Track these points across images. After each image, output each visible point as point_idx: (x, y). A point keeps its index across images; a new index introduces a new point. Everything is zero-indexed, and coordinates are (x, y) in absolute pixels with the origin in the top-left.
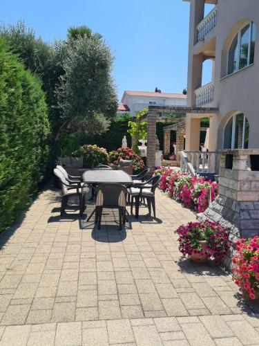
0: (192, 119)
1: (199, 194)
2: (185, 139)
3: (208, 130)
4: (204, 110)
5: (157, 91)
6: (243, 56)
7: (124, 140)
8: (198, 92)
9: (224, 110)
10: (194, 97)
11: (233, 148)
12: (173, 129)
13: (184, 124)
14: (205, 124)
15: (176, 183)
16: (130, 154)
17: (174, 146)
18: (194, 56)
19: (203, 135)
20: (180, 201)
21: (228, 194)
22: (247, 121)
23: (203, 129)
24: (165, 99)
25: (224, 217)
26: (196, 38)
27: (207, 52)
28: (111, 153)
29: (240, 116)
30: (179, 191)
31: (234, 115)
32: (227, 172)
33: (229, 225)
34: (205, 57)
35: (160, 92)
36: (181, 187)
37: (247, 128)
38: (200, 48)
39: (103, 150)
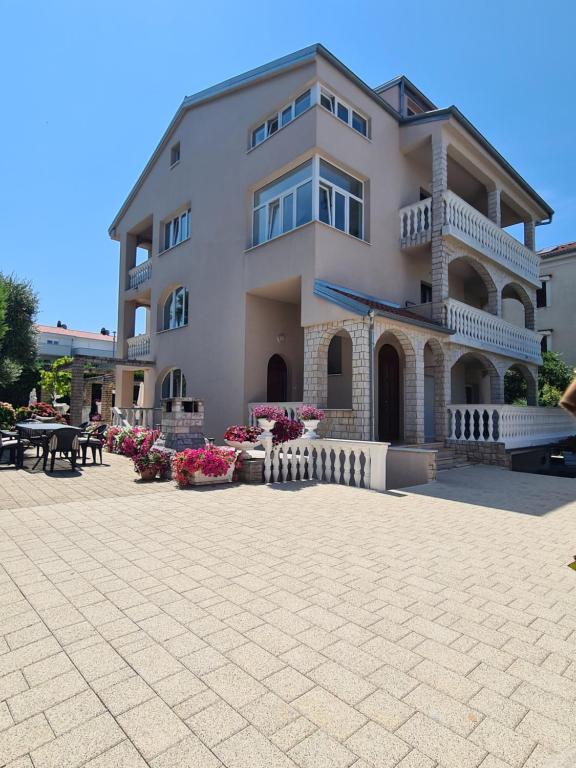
0: (124, 372)
1: (142, 442)
2: (114, 395)
3: (142, 385)
4: (140, 363)
5: (59, 325)
6: (180, 306)
7: (33, 393)
8: (131, 341)
9: (161, 365)
10: (126, 347)
11: (171, 396)
12: (97, 382)
13: (113, 377)
14: (139, 378)
15: (116, 437)
16: (48, 410)
17: (97, 403)
18: (126, 302)
19: (136, 390)
20: (120, 453)
21: (169, 430)
22: (184, 380)
23: (136, 383)
24: (73, 339)
25: (166, 446)
26: (127, 283)
27: (141, 300)
28: (20, 410)
29: (177, 373)
30: (120, 443)
31: (171, 370)
32: (168, 414)
33: (170, 450)
34: (139, 305)
35: (65, 327)
36: (122, 439)
37: (184, 386)
38: (132, 294)
39: (9, 406)
